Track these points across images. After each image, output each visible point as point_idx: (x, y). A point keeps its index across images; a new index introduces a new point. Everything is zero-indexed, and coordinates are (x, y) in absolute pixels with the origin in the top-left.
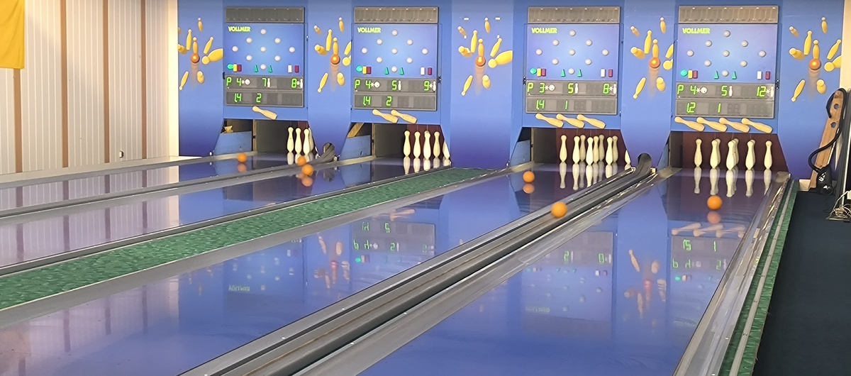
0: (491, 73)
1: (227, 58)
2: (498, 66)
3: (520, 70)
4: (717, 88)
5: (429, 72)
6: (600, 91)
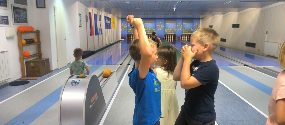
2: (162, 27)
3: (165, 28)
4: (187, 30)
5: (154, 28)
6: (174, 30)
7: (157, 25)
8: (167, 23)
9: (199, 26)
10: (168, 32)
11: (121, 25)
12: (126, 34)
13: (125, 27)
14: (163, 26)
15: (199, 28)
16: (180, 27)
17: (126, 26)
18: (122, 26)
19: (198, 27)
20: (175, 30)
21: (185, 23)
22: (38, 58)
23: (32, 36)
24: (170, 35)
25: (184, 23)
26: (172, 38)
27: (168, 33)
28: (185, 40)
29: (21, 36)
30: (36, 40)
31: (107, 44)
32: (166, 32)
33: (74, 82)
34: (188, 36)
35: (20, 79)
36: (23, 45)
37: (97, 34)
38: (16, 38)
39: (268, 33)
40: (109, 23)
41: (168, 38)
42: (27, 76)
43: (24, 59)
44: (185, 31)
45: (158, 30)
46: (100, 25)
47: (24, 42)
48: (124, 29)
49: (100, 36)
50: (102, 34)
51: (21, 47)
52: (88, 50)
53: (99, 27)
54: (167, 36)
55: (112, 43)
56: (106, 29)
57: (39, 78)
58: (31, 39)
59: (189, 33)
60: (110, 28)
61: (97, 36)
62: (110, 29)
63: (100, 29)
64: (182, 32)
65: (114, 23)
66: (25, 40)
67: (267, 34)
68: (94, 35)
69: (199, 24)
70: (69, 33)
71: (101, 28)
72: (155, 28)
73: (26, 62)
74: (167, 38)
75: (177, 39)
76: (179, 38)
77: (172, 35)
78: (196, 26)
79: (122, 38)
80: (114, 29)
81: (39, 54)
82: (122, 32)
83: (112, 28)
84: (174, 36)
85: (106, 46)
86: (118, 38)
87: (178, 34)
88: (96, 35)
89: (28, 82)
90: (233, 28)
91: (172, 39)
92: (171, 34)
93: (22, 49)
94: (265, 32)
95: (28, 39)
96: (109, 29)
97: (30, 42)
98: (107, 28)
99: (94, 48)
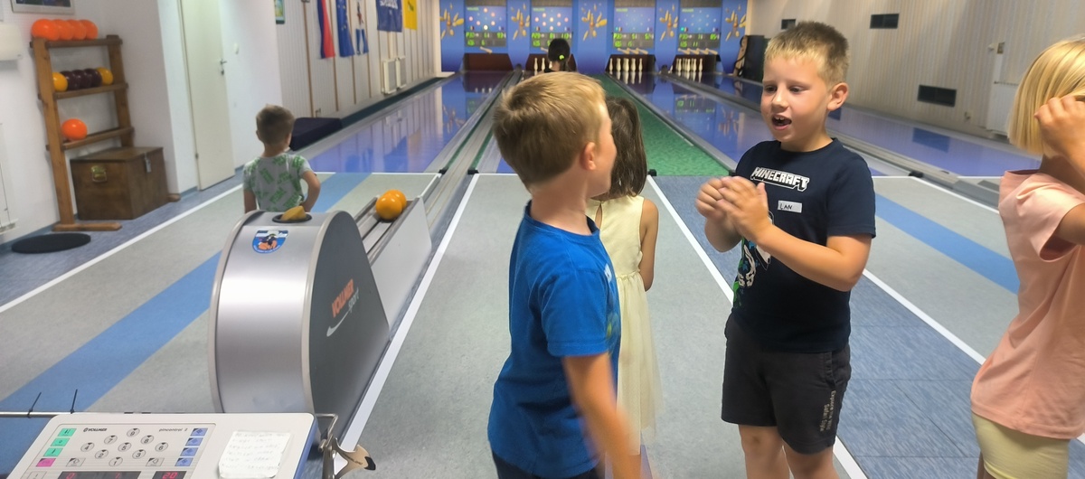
0: (597, 30)
1: (466, 22)
2: (600, 27)
3: (610, 29)
4: (696, 36)
5: (568, 29)
6: (647, 37)
7: (583, 19)
8: (618, 7)
9: (745, 20)
10: (625, 45)
11: (442, 14)
12: (459, 50)
13: (454, 24)
14: (604, 22)
15: (744, 27)
16: (672, 25)
17: (461, 21)
18: (443, 22)
19: (741, 26)
20: (650, 39)
21: (691, 10)
22: (119, 144)
23: (90, 59)
24: (630, 57)
25: (684, 10)
26: (637, 70)
27: (621, 48)
28: (688, 76)
29: (47, 59)
30: (107, 75)
31: (388, 91)
32: (618, 44)
33: (264, 240)
34: (701, 60)
35: (53, 227)
36: (57, 95)
37: (346, 51)
38: (27, 64)
39: (1007, 49)
40: (393, 10)
41: (622, 70)
42: (80, 216)
43: (63, 149)
44: (688, 40)
45: (585, 36)
46: (359, 15)
47: (60, 81)
48: (452, 32)
49: (360, 59)
50: (366, 50)
51: (48, 101)
52: (315, 116)
53: (354, 24)
54: (619, 60)
55: (405, 87)
56: (383, 33)
57: (126, 224)
58: (89, 71)
59: (702, 46)
60: (399, 29)
61: (346, 60)
62: (399, 34)
63: (358, 32)
64: (679, 46)
65: (412, 8)
66: (65, 73)
67: (1000, 51)
68: (334, 55)
69: (744, 12)
70: (236, 45)
71: (363, 27)
72: (574, 27)
73: (72, 162)
74: (619, 68)
75: (657, 72)
76: (664, 68)
77: (637, 57)
78: (730, 22)
79: (444, 69)
80: (413, 31)
81: (122, 130)
82: (442, 42)
83: (406, 29)
84: (648, 62)
85: (382, 98)
86: (430, 66)
87: (663, 52)
88: (343, 54)
89: (86, 240)
90: (875, 31)
91: (640, 74)
92: (636, 52)
93: (56, 109)
94: (995, 46)
95: (78, 72)
96: (392, 34)
97: (82, 82)
98: (388, 29)
99: (337, 109)
